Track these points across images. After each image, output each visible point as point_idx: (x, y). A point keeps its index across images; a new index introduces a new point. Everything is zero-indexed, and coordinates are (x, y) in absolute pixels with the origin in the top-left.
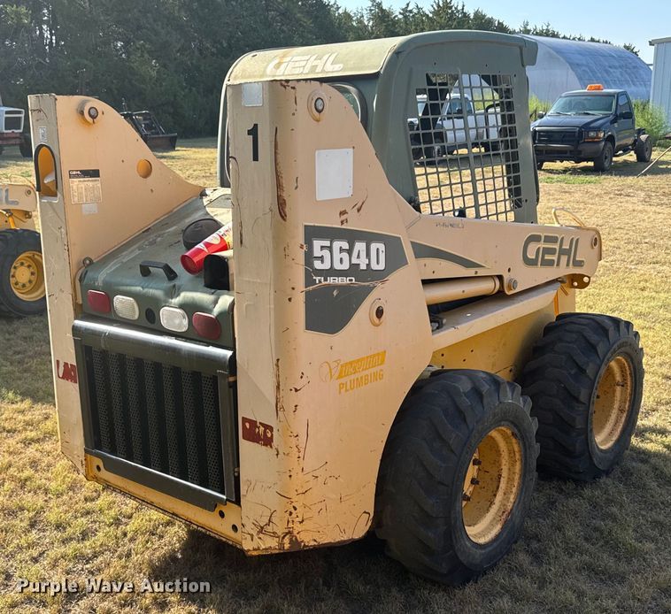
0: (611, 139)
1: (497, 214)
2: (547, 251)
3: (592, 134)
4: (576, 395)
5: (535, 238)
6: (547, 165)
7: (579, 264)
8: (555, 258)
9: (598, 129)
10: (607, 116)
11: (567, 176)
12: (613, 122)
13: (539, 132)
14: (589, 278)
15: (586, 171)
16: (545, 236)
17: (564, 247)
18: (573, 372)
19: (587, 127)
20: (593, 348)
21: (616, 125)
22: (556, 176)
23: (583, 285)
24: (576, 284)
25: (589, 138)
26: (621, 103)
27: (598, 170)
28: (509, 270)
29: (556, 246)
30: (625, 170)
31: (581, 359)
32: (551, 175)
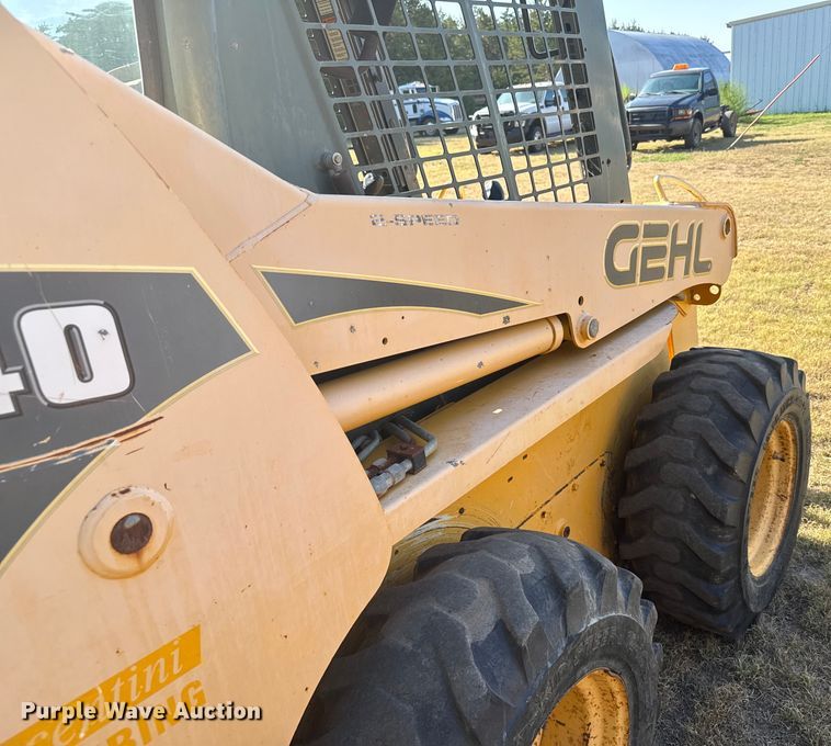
0: (699, 116)
1: (554, 189)
2: (651, 253)
3: (681, 112)
4: (718, 516)
5: (626, 232)
6: (641, 146)
7: (702, 267)
8: (664, 263)
9: (686, 107)
10: (694, 94)
11: (660, 155)
12: (701, 98)
13: (632, 113)
14: (719, 287)
15: (677, 149)
16: (645, 225)
17: (678, 242)
18: (710, 471)
19: (676, 105)
20: (743, 423)
21: (703, 102)
22: (650, 155)
23: (709, 299)
24: (697, 297)
25: (679, 116)
26: (706, 81)
27: (689, 147)
28: (581, 301)
29: (666, 242)
30: (713, 145)
31: (723, 448)
32: (646, 155)
